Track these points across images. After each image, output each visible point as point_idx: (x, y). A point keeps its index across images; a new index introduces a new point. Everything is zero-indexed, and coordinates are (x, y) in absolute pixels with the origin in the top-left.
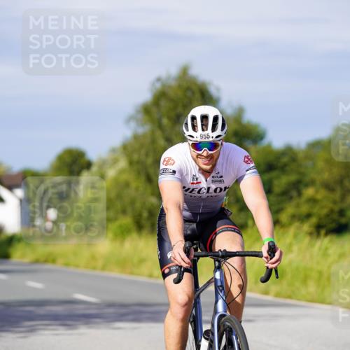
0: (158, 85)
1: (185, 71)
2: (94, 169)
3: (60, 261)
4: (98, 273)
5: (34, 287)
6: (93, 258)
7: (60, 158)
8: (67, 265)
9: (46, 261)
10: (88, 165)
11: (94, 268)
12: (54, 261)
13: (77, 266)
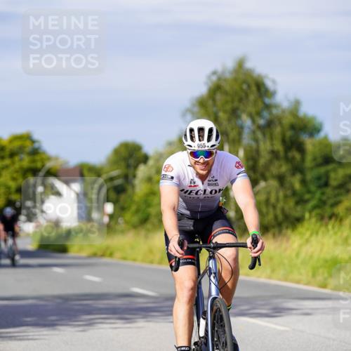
0: (214, 78)
1: (240, 64)
2: (151, 162)
3: (118, 255)
4: (155, 266)
5: (92, 280)
6: (151, 251)
7: (116, 152)
8: (125, 259)
9: (103, 256)
10: (145, 159)
11: (152, 262)
12: (111, 255)
13: (135, 260)
